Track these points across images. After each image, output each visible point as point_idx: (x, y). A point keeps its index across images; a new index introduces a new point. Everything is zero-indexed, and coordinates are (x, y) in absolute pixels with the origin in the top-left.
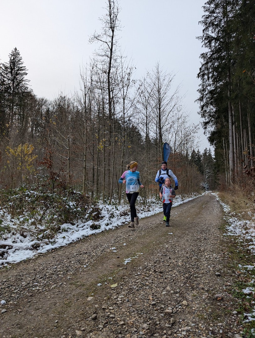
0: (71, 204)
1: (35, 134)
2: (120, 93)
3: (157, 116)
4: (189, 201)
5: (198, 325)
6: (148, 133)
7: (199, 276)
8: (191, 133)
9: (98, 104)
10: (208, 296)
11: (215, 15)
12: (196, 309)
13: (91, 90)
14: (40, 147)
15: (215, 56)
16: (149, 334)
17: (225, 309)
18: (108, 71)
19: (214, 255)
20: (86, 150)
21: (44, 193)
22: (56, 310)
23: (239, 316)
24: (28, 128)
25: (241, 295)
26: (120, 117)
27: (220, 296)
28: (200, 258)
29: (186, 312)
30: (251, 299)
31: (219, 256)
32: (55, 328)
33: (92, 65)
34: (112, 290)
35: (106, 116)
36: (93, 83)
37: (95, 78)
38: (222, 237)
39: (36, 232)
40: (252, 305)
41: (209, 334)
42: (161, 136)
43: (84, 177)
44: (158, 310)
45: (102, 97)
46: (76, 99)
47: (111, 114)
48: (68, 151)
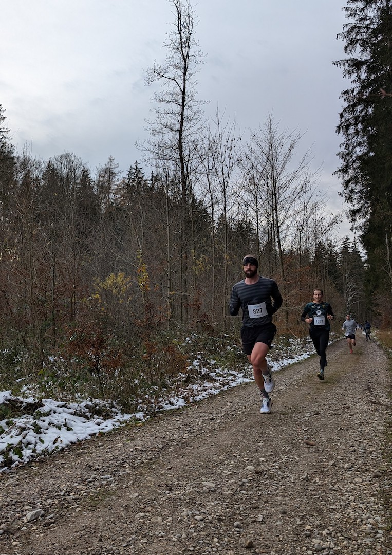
18: (179, 129)
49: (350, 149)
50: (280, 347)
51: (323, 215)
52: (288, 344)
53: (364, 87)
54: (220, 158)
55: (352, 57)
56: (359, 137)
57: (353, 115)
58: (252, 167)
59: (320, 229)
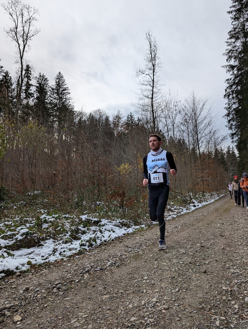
4: (222, 197)
49: (230, 105)
50: (201, 196)
51: (218, 136)
52: (204, 196)
53: (236, 77)
54: (171, 110)
55: (230, 64)
56: (234, 100)
57: (231, 90)
58: (186, 114)
59: (217, 142)
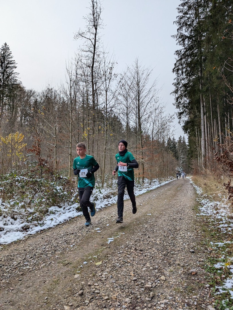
0: (58, 188)
1: (24, 123)
2: (103, 86)
3: (137, 107)
4: (166, 184)
5: (175, 298)
6: (128, 122)
7: (175, 253)
8: (167, 122)
9: (83, 96)
10: (183, 271)
11: (188, 16)
12: (173, 284)
13: (76, 83)
14: (29, 135)
15: (188, 53)
16: (131, 308)
17: (198, 282)
18: (92, 66)
19: (189, 233)
20: (71, 138)
21: (33, 178)
22: (46, 287)
23: (211, 288)
24: (18, 117)
25: (213, 270)
26: (102, 107)
27: (194, 271)
28: (176, 236)
29: (164, 286)
30: (222, 273)
31: (193, 235)
32: (45, 304)
33: (77, 60)
34: (97, 267)
35: (90, 107)
36: (78, 76)
37: (80, 72)
38: (195, 217)
39: (26, 214)
40: (222, 279)
41: (184, 306)
42: (140, 125)
43: (70, 163)
44: (139, 285)
45: (86, 89)
46: (62, 91)
47: (95, 105)
48: (55, 139)
49: (179, 81)
56: (183, 75)
